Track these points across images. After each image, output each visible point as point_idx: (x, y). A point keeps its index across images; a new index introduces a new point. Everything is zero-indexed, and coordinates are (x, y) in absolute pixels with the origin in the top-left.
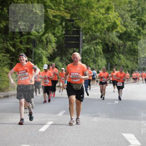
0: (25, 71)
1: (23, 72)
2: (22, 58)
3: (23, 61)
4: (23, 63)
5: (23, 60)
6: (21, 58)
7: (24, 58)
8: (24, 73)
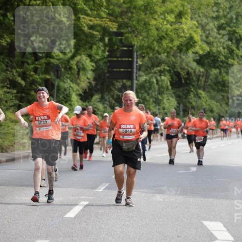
0: (46, 117)
1: (43, 118)
2: (41, 95)
3: (43, 100)
4: (43, 102)
5: (44, 97)
7: (44, 94)
8: (45, 119)
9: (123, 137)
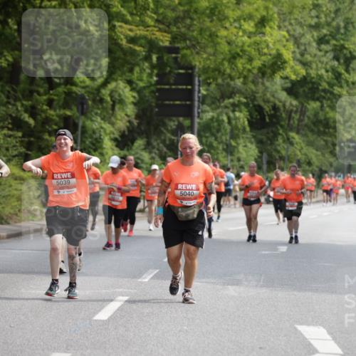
6: (60, 140)
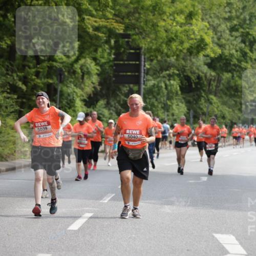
2: (41, 100)
3: (43, 106)
4: (43, 108)
7: (44, 100)
8: (45, 126)
9: (129, 143)
